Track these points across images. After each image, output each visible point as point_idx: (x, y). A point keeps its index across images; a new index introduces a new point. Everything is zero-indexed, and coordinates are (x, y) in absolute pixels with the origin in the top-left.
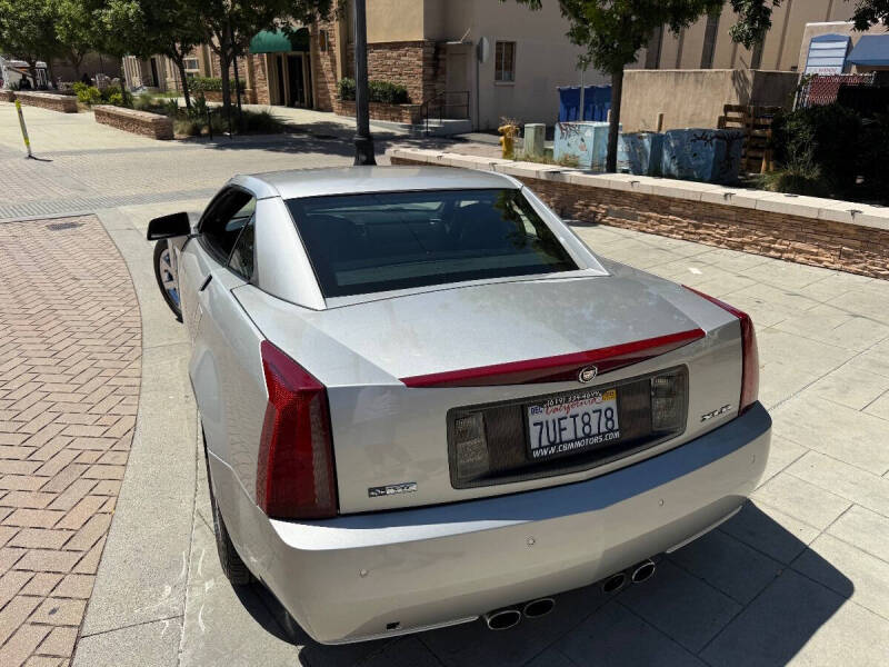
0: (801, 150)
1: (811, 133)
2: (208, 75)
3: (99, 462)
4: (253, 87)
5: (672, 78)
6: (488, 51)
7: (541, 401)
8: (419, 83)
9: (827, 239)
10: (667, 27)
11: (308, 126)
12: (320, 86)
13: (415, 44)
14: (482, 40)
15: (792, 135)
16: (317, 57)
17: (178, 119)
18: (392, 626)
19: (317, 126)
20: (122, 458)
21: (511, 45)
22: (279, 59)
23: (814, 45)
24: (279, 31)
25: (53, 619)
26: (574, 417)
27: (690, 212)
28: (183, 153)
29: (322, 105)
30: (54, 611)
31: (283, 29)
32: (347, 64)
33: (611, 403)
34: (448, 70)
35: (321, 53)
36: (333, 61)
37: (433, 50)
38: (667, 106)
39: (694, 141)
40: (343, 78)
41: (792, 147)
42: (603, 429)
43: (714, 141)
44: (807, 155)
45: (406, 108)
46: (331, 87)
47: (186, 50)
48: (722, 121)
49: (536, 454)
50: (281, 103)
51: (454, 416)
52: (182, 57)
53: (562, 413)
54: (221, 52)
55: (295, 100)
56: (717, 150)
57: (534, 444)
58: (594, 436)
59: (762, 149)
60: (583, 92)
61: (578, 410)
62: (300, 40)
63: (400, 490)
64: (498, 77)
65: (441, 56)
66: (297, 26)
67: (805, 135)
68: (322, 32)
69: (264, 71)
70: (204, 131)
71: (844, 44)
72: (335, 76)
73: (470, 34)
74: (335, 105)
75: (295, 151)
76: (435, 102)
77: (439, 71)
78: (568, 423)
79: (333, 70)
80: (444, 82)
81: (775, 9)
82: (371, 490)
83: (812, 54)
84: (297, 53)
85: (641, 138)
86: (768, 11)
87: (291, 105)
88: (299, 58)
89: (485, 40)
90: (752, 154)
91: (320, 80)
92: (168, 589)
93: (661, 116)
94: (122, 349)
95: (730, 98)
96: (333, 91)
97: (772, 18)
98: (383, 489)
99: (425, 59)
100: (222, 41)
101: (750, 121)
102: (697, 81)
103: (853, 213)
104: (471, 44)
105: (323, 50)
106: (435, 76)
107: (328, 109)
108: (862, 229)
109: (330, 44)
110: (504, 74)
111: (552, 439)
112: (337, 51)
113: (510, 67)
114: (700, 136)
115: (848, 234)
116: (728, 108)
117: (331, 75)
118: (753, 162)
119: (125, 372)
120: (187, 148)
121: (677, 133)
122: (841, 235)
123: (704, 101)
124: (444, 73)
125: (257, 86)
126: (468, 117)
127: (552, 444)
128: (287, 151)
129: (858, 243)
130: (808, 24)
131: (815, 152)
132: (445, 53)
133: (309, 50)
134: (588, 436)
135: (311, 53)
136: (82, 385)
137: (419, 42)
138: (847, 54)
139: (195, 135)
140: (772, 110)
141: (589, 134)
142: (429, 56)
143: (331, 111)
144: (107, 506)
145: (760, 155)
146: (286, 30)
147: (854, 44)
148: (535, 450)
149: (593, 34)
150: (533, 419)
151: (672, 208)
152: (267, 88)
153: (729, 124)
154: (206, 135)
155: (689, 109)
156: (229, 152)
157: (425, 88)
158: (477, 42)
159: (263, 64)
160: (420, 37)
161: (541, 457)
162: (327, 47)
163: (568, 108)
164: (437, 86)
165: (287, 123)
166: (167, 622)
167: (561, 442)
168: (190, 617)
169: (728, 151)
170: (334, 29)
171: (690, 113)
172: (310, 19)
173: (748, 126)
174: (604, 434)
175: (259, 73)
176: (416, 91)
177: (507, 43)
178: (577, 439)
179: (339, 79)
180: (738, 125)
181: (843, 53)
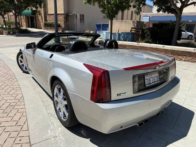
0: (148, 36)
1: (150, 33)
2: (9, 20)
3: (16, 105)
4: (21, 23)
5: (120, 22)
6: (78, 16)
7: (147, 74)
8: (63, 23)
9: (158, 52)
10: (120, 11)
11: (37, 32)
12: (39, 23)
13: (62, 14)
14: (77, 14)
15: (146, 33)
16: (38, 17)
17: (4, 30)
18: (121, 127)
19: (39, 32)
20: (23, 103)
21: (83, 15)
22: (28, 17)
23: (143, 17)
24: (30, 10)
25: (21, 142)
26: (152, 78)
27: (130, 48)
28: (7, 37)
29: (39, 28)
30: (20, 140)
31: (31, 10)
32: (45, 18)
33: (158, 75)
34: (69, 20)
35: (39, 16)
36: (42, 18)
37: (66, 16)
38: (119, 28)
39: (127, 34)
40: (44, 21)
41: (146, 35)
42: (157, 80)
43: (131, 34)
44: (149, 37)
45: (60, 28)
46: (42, 23)
47: (5, 14)
48: (131, 31)
49: (147, 86)
50: (29, 27)
51: (134, 77)
52: (4, 15)
53: (150, 77)
54: (15, 14)
55: (32, 27)
56: (131, 36)
57: (146, 84)
58: (156, 82)
59: (139, 36)
60: (101, 25)
61: (153, 76)
62: (34, 13)
63: (124, 94)
64: (81, 22)
65: (68, 17)
66: (34, 9)
67: (149, 33)
68: (39, 11)
69: (24, 20)
70: (11, 33)
71: (149, 17)
72: (43, 21)
73: (74, 12)
74: (42, 28)
75: (36, 37)
76: (67, 27)
77: (68, 20)
78: (151, 79)
79: (42, 20)
80: (69, 23)
81: (142, 8)
82: (118, 95)
83: (143, 19)
84: (33, 16)
85: (116, 34)
86: (141, 8)
87: (31, 27)
88: (33, 17)
89: (78, 14)
90: (137, 37)
91: (39, 22)
92: (49, 131)
93: (118, 30)
94: (11, 80)
95: (132, 26)
96: (42, 24)
97: (142, 9)
98: (120, 94)
99: (64, 18)
100: (15, 12)
101: (136, 31)
102: (125, 23)
103: (163, 46)
104: (75, 15)
105: (39, 15)
106: (67, 22)
107: (41, 29)
108: (165, 50)
109: (41, 14)
110: (82, 21)
111: (149, 83)
112: (43, 15)
113: (83, 20)
114: (128, 33)
115: (162, 51)
116: (132, 28)
117: (41, 21)
118: (137, 39)
119: (14, 85)
120: (8, 36)
121: (123, 33)
122: (161, 51)
123: (127, 27)
124: (69, 21)
125: (22, 23)
126: (75, 31)
127: (149, 84)
128: (34, 37)
129: (164, 52)
130: (142, 13)
131: (150, 36)
132: (69, 16)
133: (36, 15)
134: (155, 82)
135: (36, 16)
136: (3, 88)
137: (63, 14)
138: (149, 20)
139: (9, 34)
140: (141, 28)
141: (105, 33)
142: (65, 17)
143: (42, 29)
144: (24, 114)
145: (139, 37)
146: (32, 9)
147: (151, 17)
148: (147, 85)
149: (106, 12)
150: (146, 78)
151: (127, 47)
152: (25, 24)
153: (132, 31)
154: (12, 34)
155: (124, 28)
156: (20, 37)
157: (64, 24)
158: (76, 14)
159: (24, 18)
160: (63, 13)
161: (148, 87)
162: (40, 14)
163: (98, 28)
164: (67, 24)
165: (32, 31)
166: (53, 138)
167: (151, 83)
168: (58, 136)
169: (134, 36)
170: (42, 11)
171: (124, 29)
172: (37, 8)
173: (136, 32)
174: (157, 81)
175: (23, 20)
176: (62, 25)
177: (82, 15)
178: (153, 83)
179: (44, 22)
180: (134, 31)
181: (149, 19)
